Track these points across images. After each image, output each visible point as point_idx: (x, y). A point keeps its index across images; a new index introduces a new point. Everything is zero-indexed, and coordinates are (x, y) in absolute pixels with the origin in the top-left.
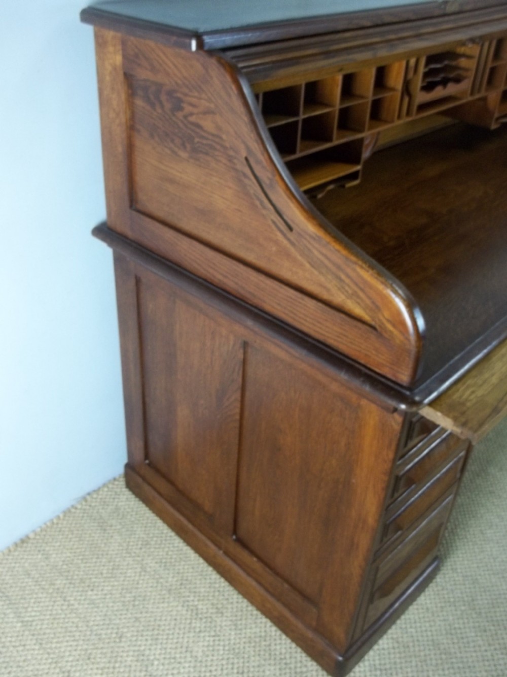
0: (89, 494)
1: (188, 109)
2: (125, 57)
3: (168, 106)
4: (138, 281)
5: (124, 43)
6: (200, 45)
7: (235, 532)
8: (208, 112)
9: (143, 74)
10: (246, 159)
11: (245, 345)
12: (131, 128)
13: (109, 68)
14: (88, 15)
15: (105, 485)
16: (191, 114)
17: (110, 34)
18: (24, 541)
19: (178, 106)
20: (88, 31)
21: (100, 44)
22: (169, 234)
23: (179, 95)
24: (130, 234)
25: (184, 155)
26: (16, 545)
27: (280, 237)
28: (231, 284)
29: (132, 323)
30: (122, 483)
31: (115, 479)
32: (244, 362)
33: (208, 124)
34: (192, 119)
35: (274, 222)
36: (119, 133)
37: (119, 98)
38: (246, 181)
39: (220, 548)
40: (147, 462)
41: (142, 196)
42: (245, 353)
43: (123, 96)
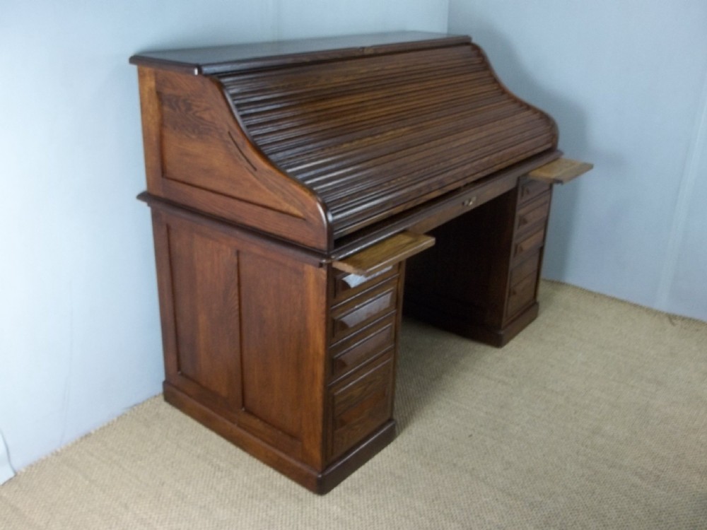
0: (135, 405)
1: (195, 109)
2: (157, 82)
3: (183, 108)
4: (168, 228)
5: (156, 74)
6: (200, 71)
7: (244, 405)
8: (207, 109)
9: (167, 91)
10: (229, 133)
11: (238, 253)
12: (162, 125)
13: (147, 89)
14: (135, 59)
15: (148, 400)
16: (197, 112)
17: (147, 70)
18: (87, 436)
19: (189, 108)
20: (134, 68)
21: (141, 76)
22: (188, 189)
23: (189, 101)
24: (162, 194)
25: (193, 137)
26: (82, 439)
27: (251, 176)
28: (226, 213)
29: (165, 262)
30: (162, 398)
31: (156, 396)
32: (238, 265)
33: (206, 116)
34: (198, 114)
35: (247, 168)
36: (154, 129)
37: (153, 107)
38: (230, 146)
39: (234, 423)
40: (179, 373)
41: (169, 168)
42: (238, 259)
43: (156, 106)
